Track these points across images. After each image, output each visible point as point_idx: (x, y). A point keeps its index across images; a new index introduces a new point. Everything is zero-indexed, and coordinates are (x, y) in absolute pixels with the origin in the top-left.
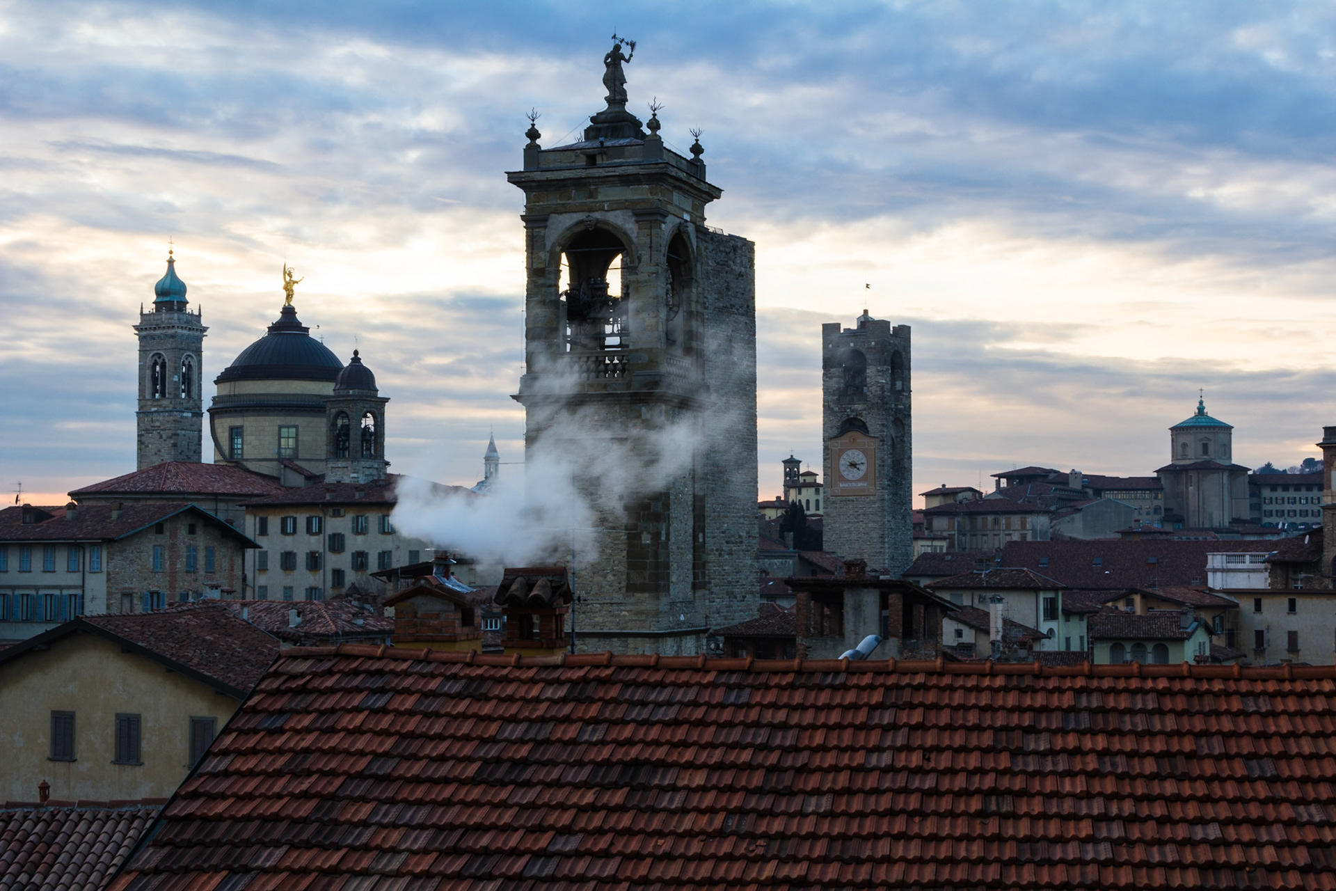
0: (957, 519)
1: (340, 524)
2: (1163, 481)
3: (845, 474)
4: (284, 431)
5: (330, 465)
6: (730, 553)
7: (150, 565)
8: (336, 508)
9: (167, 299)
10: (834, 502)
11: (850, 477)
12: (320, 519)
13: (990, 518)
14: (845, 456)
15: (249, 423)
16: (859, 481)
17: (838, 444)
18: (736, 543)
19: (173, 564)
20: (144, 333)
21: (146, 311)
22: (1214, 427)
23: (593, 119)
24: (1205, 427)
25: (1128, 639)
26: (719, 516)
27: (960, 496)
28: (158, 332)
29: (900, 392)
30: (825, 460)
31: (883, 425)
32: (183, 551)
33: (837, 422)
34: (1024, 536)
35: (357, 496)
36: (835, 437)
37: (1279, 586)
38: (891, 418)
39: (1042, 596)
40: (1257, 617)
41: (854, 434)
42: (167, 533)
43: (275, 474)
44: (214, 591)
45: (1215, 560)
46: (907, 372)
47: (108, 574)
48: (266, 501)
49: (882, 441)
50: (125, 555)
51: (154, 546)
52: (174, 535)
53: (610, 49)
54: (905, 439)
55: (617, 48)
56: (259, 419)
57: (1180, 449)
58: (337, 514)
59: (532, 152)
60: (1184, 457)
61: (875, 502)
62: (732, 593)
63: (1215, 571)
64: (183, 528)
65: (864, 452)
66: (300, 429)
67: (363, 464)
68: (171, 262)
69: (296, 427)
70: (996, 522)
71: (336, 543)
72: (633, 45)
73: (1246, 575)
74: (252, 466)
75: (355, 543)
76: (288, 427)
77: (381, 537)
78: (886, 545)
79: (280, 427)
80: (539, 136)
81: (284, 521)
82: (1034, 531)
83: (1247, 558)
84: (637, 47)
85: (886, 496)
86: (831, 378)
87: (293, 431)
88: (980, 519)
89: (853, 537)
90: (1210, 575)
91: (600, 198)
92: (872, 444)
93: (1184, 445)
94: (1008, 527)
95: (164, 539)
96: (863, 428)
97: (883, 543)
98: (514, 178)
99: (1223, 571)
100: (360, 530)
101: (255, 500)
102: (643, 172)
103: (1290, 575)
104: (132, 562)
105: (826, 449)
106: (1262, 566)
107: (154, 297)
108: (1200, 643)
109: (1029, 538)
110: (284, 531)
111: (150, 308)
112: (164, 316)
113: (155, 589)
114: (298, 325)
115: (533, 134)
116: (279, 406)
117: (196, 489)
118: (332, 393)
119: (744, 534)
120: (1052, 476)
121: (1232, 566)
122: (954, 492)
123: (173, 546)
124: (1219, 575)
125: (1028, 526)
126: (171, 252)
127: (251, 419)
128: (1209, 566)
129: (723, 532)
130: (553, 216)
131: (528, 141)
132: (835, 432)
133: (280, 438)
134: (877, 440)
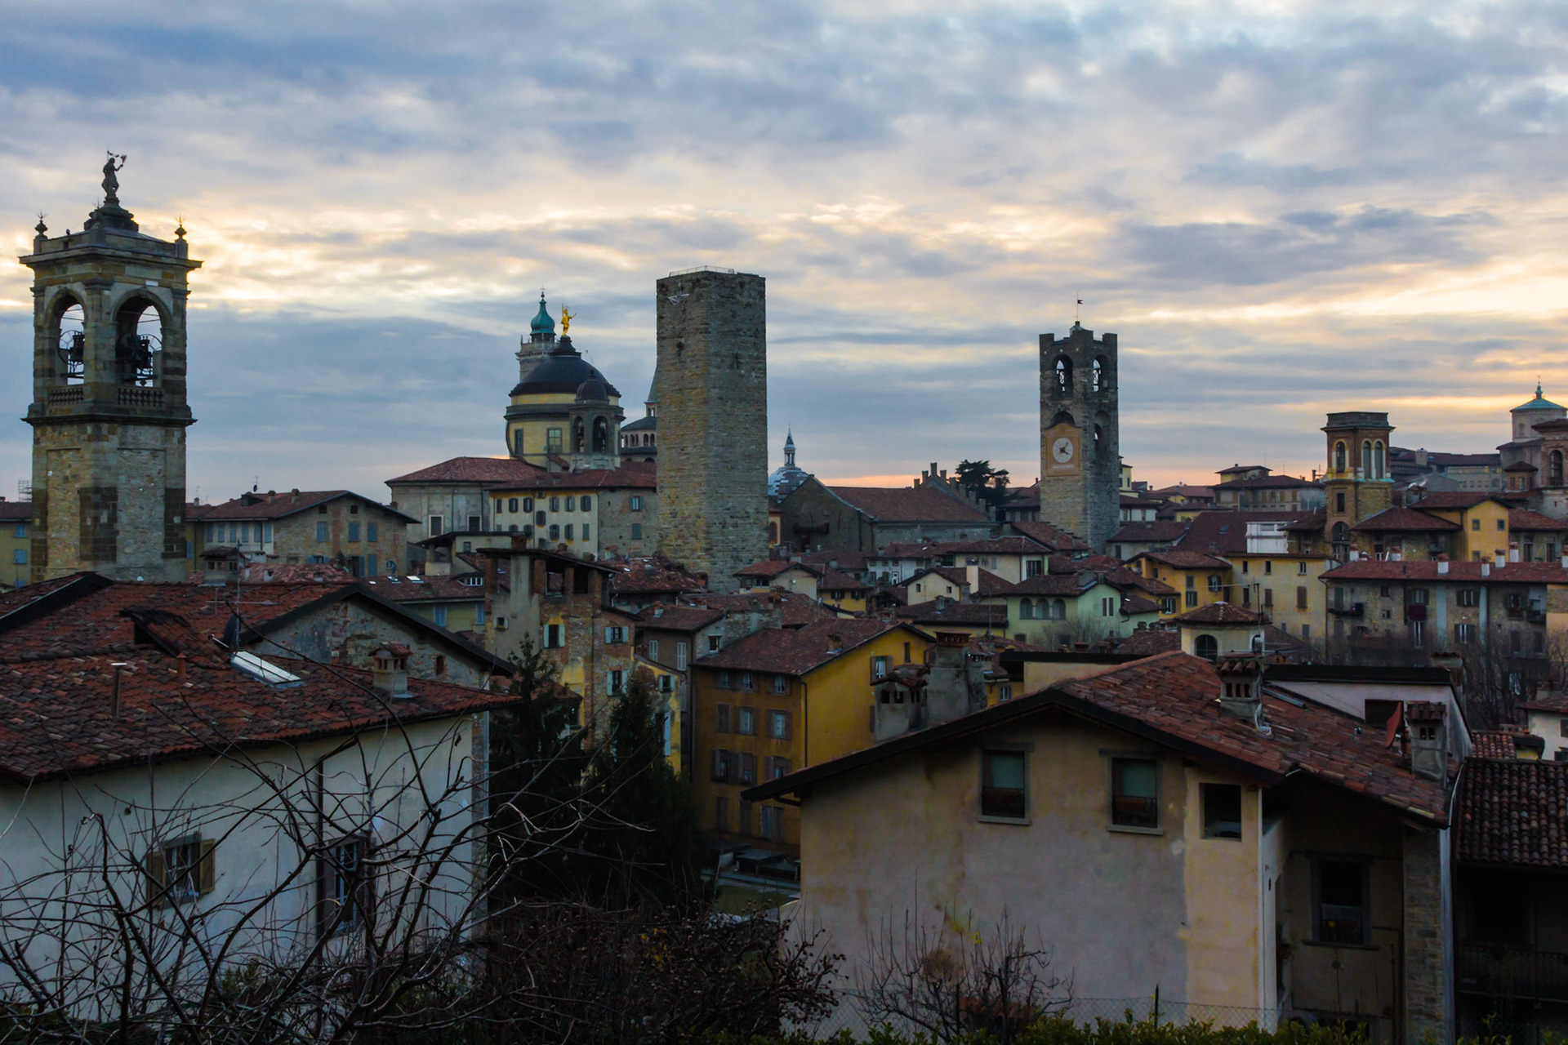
0: (1240, 493)
1: (542, 504)
2: (1502, 457)
3: (1057, 458)
4: (552, 433)
5: (573, 458)
6: (736, 526)
7: (315, 536)
8: (540, 491)
9: (538, 332)
10: (1049, 481)
11: (1060, 461)
12: (531, 500)
13: (1268, 492)
14: (1056, 443)
15: (527, 427)
16: (1068, 463)
17: (1052, 432)
18: (742, 518)
19: (336, 536)
20: (523, 358)
21: (525, 342)
22: (1549, 409)
23: (91, 215)
24: (1541, 410)
25: (1051, 596)
26: (722, 497)
27: (1250, 474)
28: (532, 357)
29: (1106, 389)
30: (1042, 446)
31: (1086, 417)
32: (346, 525)
33: (1050, 415)
34: (1294, 507)
35: (555, 482)
36: (1050, 428)
37: (1295, 551)
38: (1094, 411)
39: (1024, 560)
40: (1245, 577)
41: (1064, 425)
42: (331, 513)
43: (544, 465)
44: (260, 556)
45: (1253, 529)
46: (1113, 372)
47: (275, 543)
48: (502, 486)
49: (1085, 430)
50: (290, 529)
51: (318, 522)
52: (337, 513)
53: (105, 163)
54: (1111, 428)
55: (112, 161)
56: (533, 423)
57: (1518, 429)
58: (540, 497)
59: (40, 240)
60: (1521, 436)
61: (1079, 481)
62: (737, 557)
63: (1252, 537)
64: (345, 509)
65: (1071, 439)
66: (564, 431)
67: (594, 457)
68: (543, 304)
69: (560, 429)
70: (1273, 495)
71: (541, 518)
72: (124, 158)
73: (1274, 541)
74: (529, 460)
75: (552, 518)
76: (555, 429)
77: (567, 513)
78: (1089, 517)
79: (548, 430)
80: (46, 229)
81: (511, 502)
82: (1303, 503)
83: (1276, 527)
84: (127, 160)
85: (1088, 476)
86: (1046, 379)
87: (558, 432)
88: (1260, 493)
89: (1063, 510)
90: (1249, 541)
91: (69, 273)
92: (1076, 433)
93: (1522, 426)
94: (1282, 499)
95: (324, 518)
96: (1070, 420)
97: (1086, 514)
98: (24, 260)
99: (1259, 537)
100: (554, 509)
101: (496, 486)
102: (82, 253)
103: (1303, 542)
104: (297, 534)
105: (1043, 437)
106: (1282, 533)
107: (530, 330)
108: (1105, 600)
109: (1299, 509)
110: (511, 510)
111: (527, 339)
112: (536, 345)
113: (320, 554)
114: (572, 351)
115: (41, 228)
116: (545, 414)
117: (465, 478)
118: (574, 402)
119: (751, 511)
120: (1402, 454)
121: (1265, 533)
122: (1245, 470)
123: (336, 524)
124: (1255, 541)
125: (1298, 499)
126: (543, 296)
127: (528, 423)
128: (1248, 534)
129: (728, 509)
130: (48, 287)
131: (37, 233)
132: (1048, 423)
133: (548, 438)
134: (1081, 430)
